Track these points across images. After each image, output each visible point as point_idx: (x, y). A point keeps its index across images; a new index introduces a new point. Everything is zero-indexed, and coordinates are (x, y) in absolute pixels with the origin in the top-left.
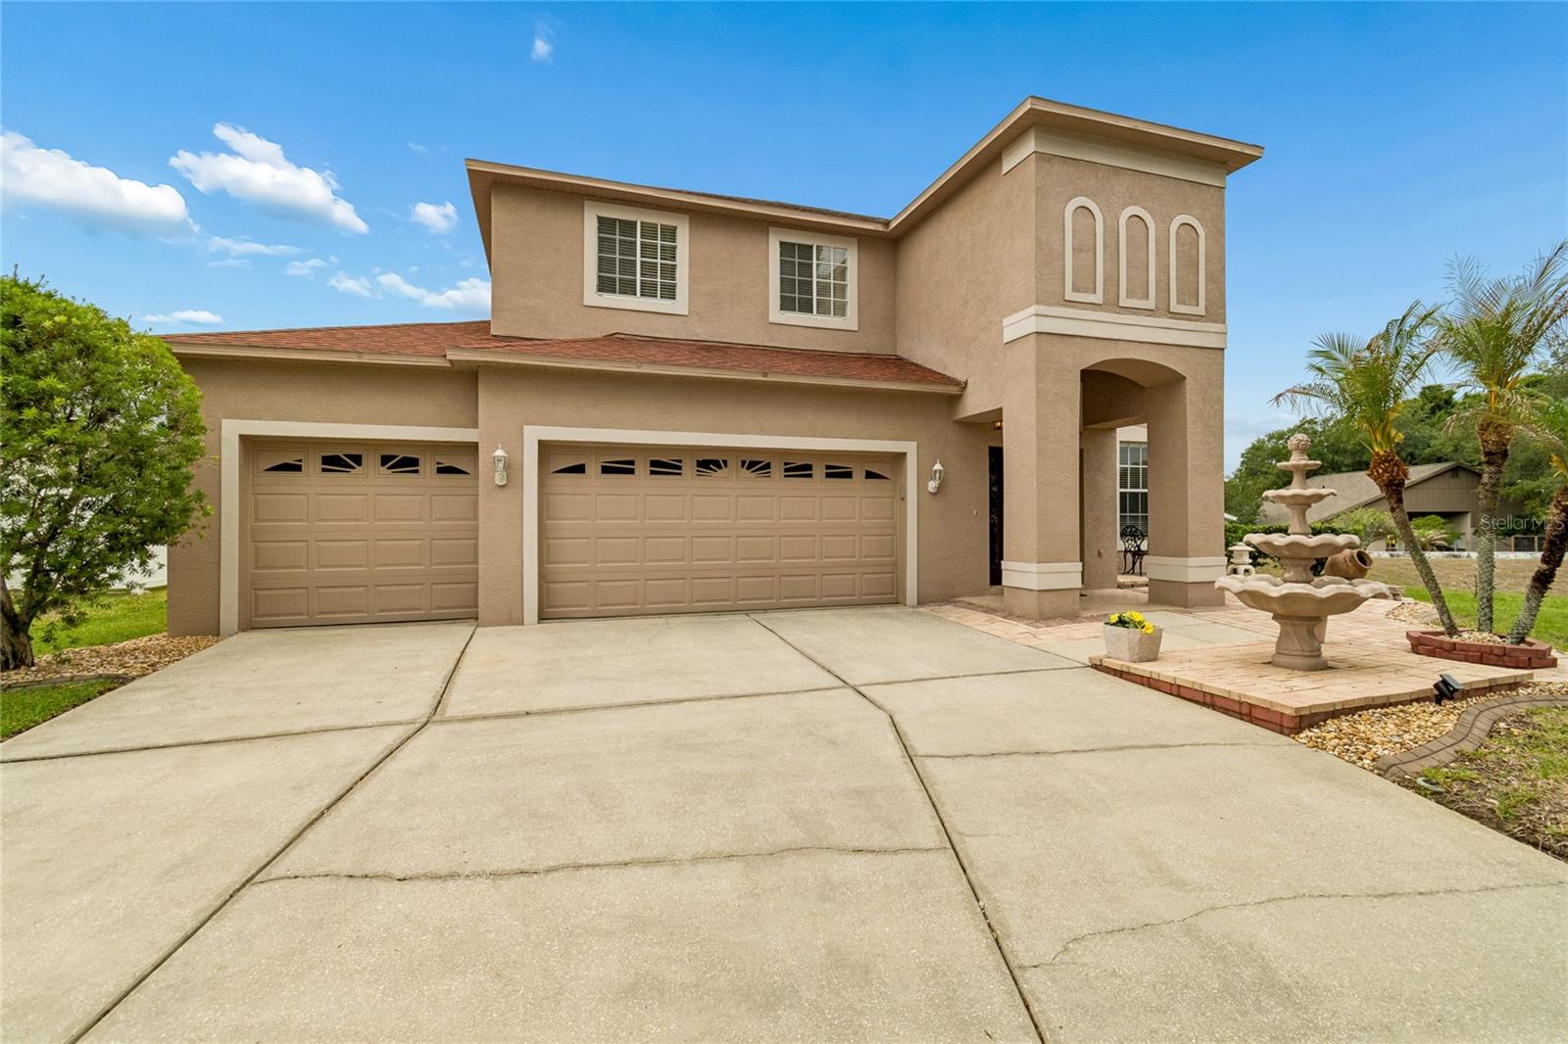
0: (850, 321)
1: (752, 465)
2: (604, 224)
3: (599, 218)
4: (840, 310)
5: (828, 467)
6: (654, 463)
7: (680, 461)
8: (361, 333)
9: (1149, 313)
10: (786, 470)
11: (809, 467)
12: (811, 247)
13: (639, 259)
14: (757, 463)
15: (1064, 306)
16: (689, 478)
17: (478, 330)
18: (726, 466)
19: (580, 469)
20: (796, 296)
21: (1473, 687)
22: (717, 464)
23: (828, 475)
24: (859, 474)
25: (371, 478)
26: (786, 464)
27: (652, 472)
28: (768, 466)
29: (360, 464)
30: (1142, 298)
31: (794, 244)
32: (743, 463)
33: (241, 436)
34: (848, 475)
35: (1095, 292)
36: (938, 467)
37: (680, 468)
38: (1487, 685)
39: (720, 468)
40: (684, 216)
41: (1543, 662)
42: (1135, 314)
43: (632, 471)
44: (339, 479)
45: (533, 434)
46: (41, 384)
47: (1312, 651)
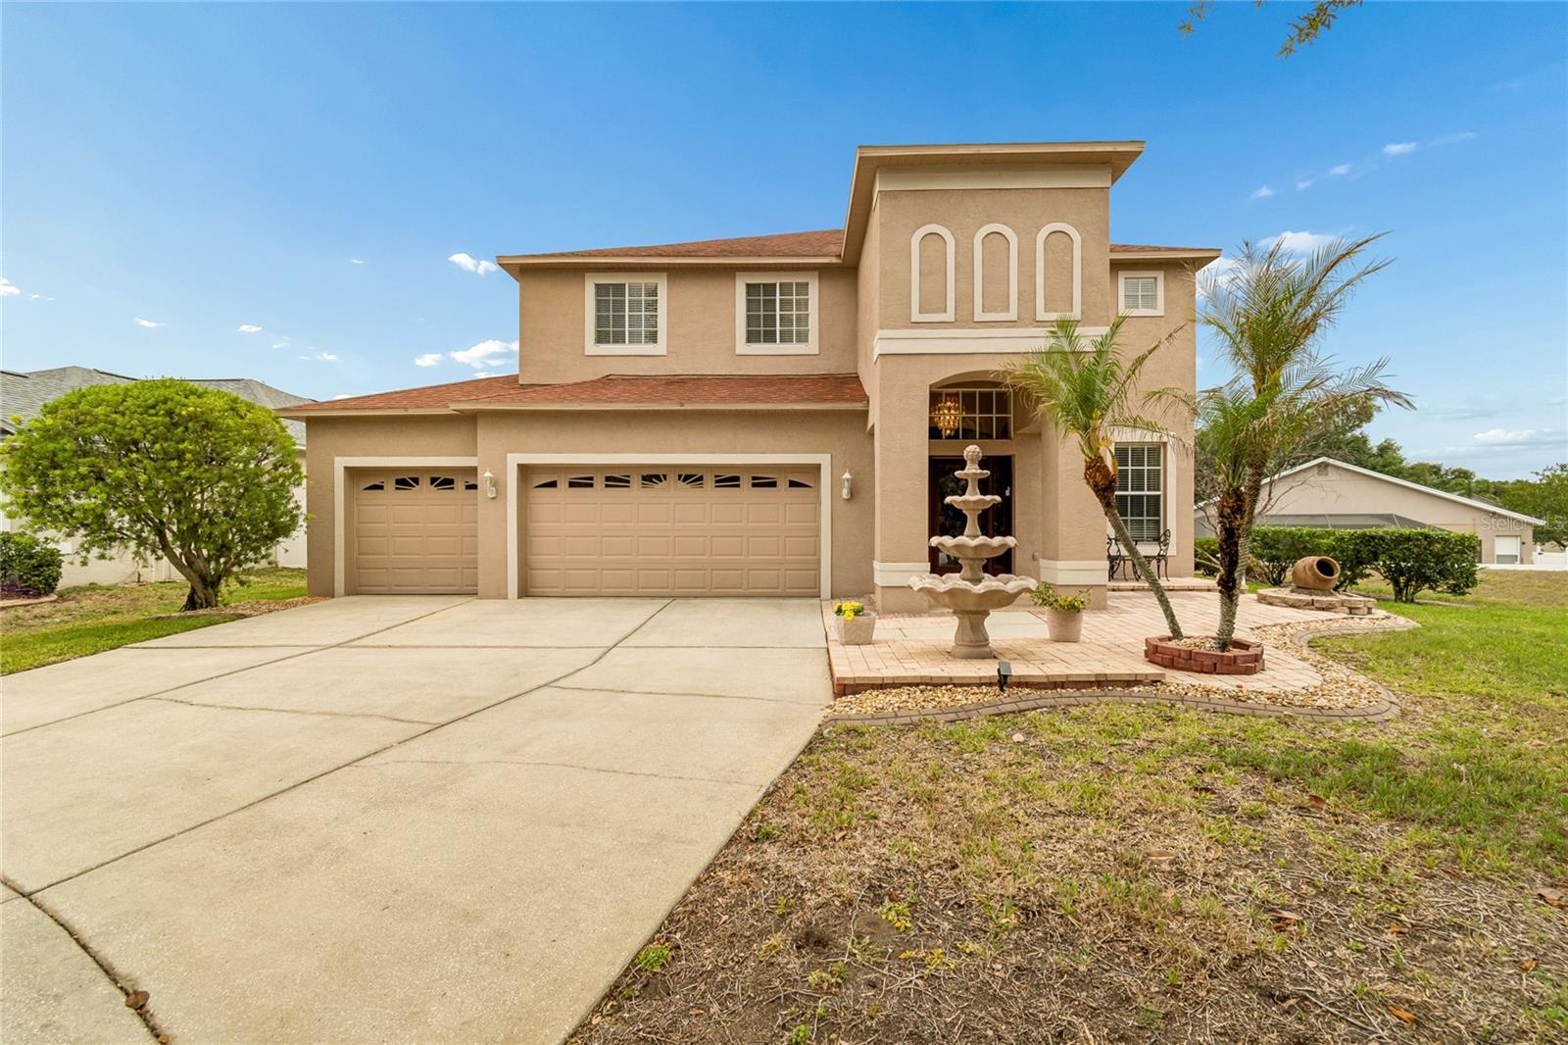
0: (812, 346)
1: (687, 478)
2: (600, 289)
3: (596, 285)
4: (803, 337)
5: (754, 478)
6: (608, 479)
7: (628, 476)
8: (431, 391)
9: (1010, 324)
10: (717, 482)
11: (737, 479)
12: (775, 285)
13: (627, 313)
14: (691, 477)
15: (911, 328)
16: (636, 490)
17: (511, 381)
18: (665, 479)
19: (553, 484)
20: (761, 330)
21: (1070, 679)
22: (658, 478)
23: (754, 485)
24: (783, 484)
25: (425, 490)
26: (716, 476)
27: (607, 486)
28: (701, 478)
29: (417, 484)
30: (1002, 311)
31: (759, 285)
32: (680, 477)
33: (346, 468)
34: (773, 484)
35: (945, 311)
36: (847, 476)
37: (628, 482)
38: (1093, 680)
39: (661, 481)
40: (662, 274)
41: (1232, 668)
42: (993, 327)
43: (591, 485)
44: (405, 495)
45: (514, 460)
46: (181, 446)
47: (976, 642)
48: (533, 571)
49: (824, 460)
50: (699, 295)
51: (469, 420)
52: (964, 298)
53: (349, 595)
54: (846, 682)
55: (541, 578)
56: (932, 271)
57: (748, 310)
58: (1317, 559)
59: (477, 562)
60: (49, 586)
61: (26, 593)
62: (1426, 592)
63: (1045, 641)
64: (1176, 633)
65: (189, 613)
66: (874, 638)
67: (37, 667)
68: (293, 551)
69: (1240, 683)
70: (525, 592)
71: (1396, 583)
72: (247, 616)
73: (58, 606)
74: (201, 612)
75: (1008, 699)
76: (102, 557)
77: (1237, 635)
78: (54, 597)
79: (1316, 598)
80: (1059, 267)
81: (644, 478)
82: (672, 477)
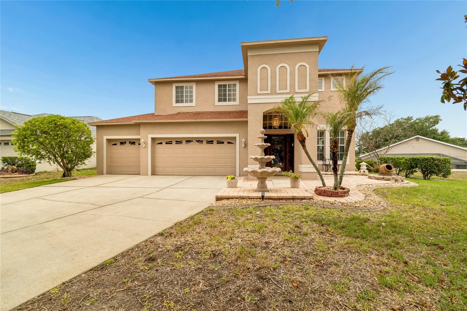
0: (237, 102)
1: (198, 141)
2: (177, 88)
3: (176, 86)
4: (234, 100)
5: (217, 141)
6: (176, 142)
7: (182, 141)
8: (131, 117)
9: (288, 94)
10: (207, 142)
11: (213, 141)
12: (226, 85)
13: (184, 94)
14: (200, 141)
15: (257, 95)
16: (184, 145)
17: (153, 115)
18: (192, 141)
19: (161, 143)
20: (222, 98)
21: (284, 197)
22: (190, 141)
23: (217, 143)
24: (226, 143)
25: (128, 145)
26: (207, 141)
27: (176, 144)
28: (202, 141)
29: (126, 143)
30: (285, 90)
31: (222, 85)
32: (196, 141)
33: (106, 139)
34: (223, 143)
35: (268, 90)
36: (243, 140)
37: (182, 142)
39: (191, 142)
40: (194, 83)
42: (282, 95)
43: (172, 143)
44: (123, 146)
45: (150, 136)
46: (58, 133)
47: (262, 187)
48: (156, 168)
49: (237, 135)
50: (205, 89)
51: (138, 125)
52: (273, 87)
53: (107, 174)
54: (218, 197)
55: (158, 170)
56: (264, 78)
57: (219, 92)
58: (386, 164)
59: (140, 165)
60: (33, 171)
61: (26, 173)
62: (434, 176)
63: (289, 188)
64: (324, 185)
65: (63, 178)
66: (237, 186)
67: (16, 190)
68: (91, 162)
69: (336, 200)
70: (154, 173)
71: (424, 173)
72: (76, 179)
73: (34, 176)
74: (66, 178)
75: (263, 203)
76: (40, 163)
77: (342, 185)
78: (34, 174)
79: (385, 177)
80: (302, 76)
81: (186, 141)
82: (194, 141)
